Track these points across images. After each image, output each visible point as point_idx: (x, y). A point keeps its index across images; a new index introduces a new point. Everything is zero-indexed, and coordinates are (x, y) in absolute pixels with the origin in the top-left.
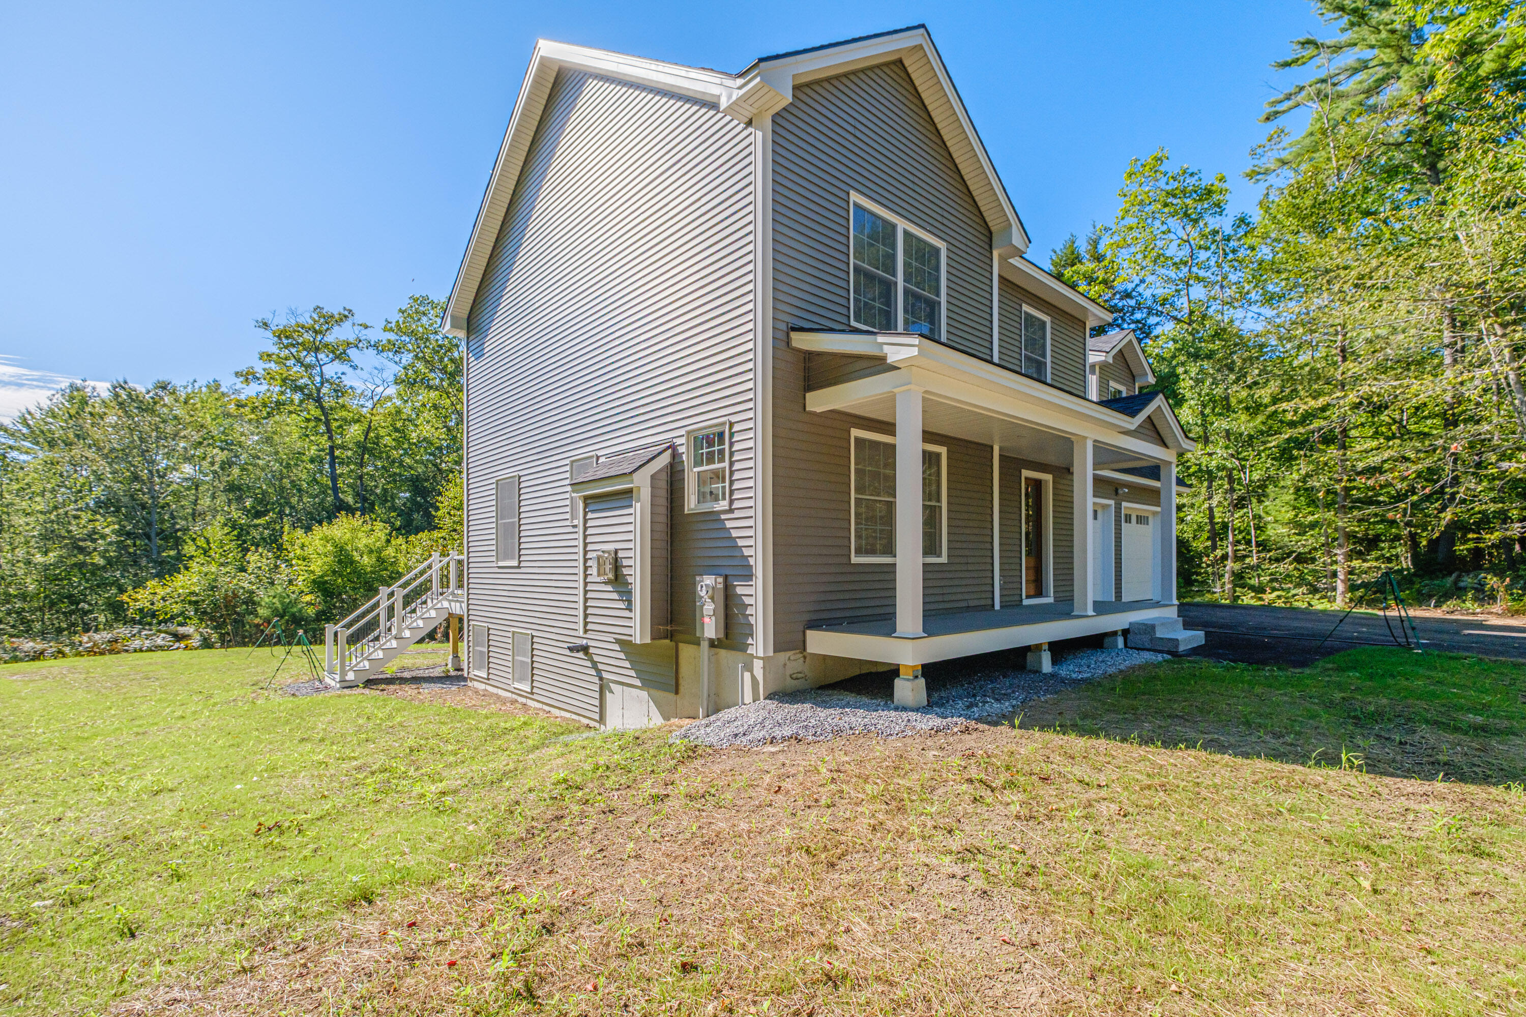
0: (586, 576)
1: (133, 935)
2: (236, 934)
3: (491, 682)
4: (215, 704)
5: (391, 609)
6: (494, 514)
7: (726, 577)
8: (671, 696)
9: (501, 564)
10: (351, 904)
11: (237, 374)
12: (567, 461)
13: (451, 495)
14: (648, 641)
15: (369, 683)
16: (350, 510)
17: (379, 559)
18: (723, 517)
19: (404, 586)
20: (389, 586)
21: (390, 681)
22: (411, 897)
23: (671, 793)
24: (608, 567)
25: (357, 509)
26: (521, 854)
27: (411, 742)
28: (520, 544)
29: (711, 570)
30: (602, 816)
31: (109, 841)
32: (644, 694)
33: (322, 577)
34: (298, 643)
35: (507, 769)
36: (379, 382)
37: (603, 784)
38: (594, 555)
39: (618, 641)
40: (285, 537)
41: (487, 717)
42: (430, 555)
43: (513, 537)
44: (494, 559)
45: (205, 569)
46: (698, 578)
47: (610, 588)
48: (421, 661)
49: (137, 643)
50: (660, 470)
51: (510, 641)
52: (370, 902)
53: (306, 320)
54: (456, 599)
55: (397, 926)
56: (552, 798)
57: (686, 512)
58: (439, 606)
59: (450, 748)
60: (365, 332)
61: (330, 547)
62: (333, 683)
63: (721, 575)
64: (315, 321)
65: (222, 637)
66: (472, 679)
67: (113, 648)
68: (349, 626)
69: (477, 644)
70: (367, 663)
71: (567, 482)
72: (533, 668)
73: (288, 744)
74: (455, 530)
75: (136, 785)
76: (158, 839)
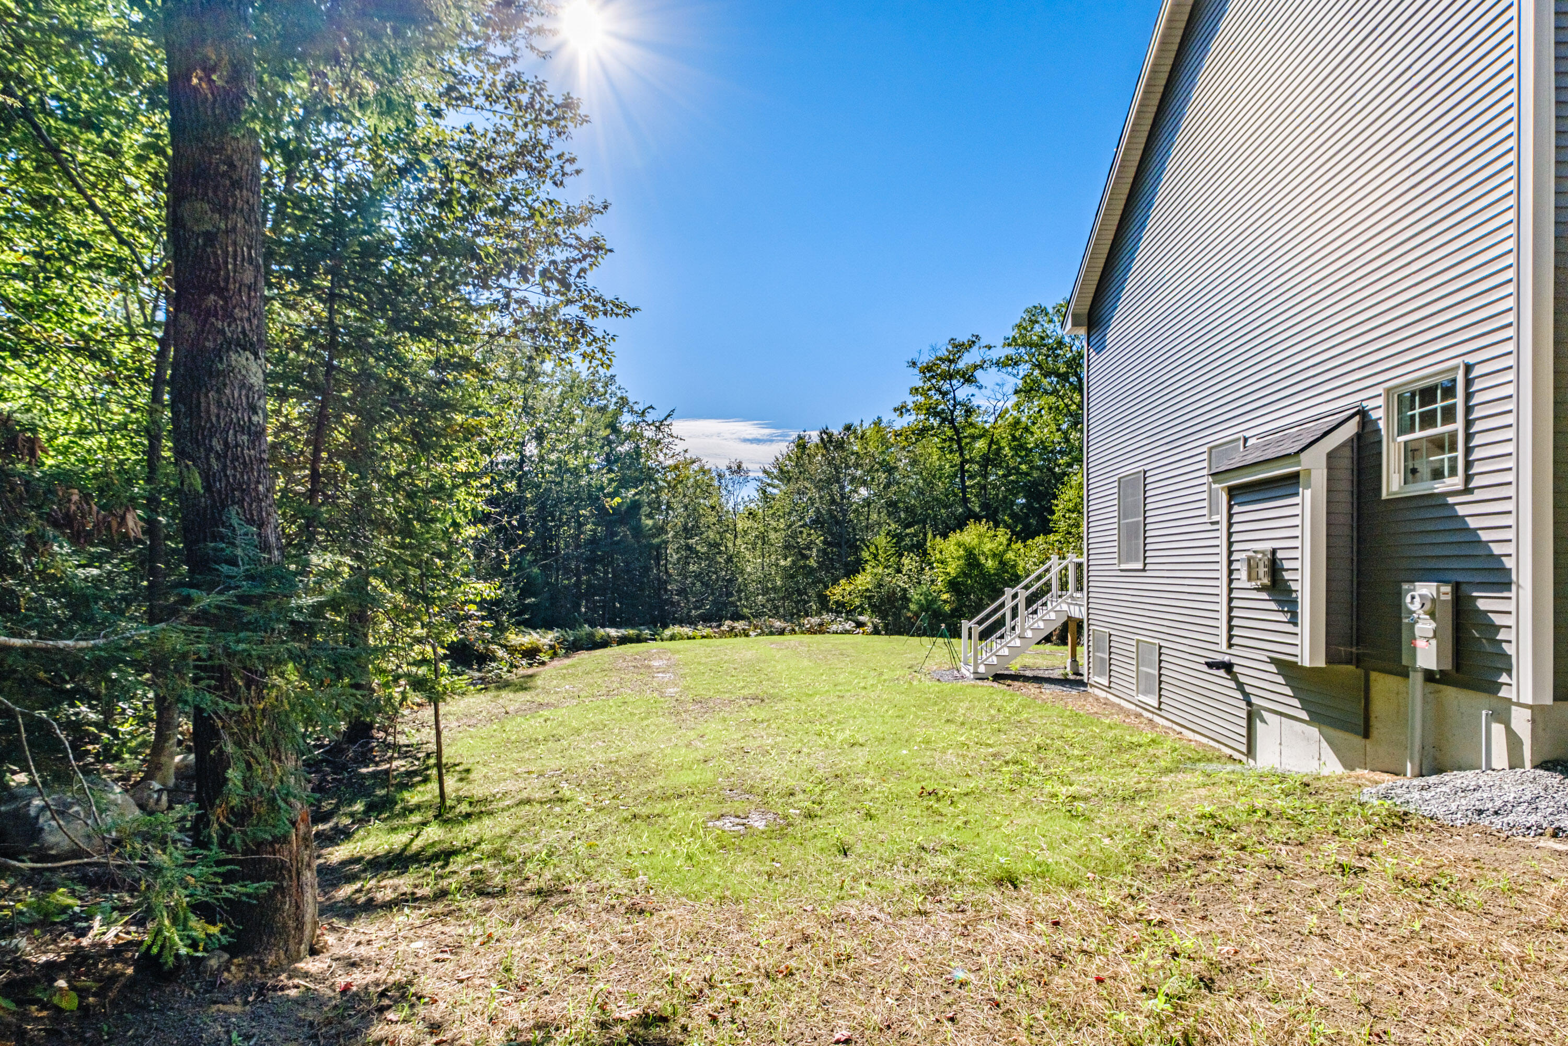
0: (1230, 581)
1: (846, 854)
2: (911, 879)
3: (1112, 691)
4: (885, 681)
5: (1015, 610)
6: (1116, 514)
7: (1457, 587)
8: (1357, 740)
9: (1123, 567)
10: (999, 882)
11: (895, 410)
12: (1205, 448)
13: (1067, 498)
14: (1322, 664)
15: (998, 678)
16: (978, 519)
17: (1001, 562)
18: (1451, 500)
19: (1026, 588)
20: (1013, 587)
21: (1015, 677)
22: (1053, 894)
23: (1369, 867)
24: (1262, 570)
25: (983, 517)
26: (1168, 886)
27: (1038, 739)
28: (1145, 545)
29: (1426, 575)
30: (1266, 870)
31: (827, 775)
32: (1314, 731)
33: (955, 578)
34: (941, 636)
35: (1139, 787)
36: (999, 396)
37: (1263, 832)
38: (1244, 555)
39: (1273, 661)
40: (929, 544)
41: (1110, 727)
42: (1048, 558)
43: (1137, 538)
44: (1116, 561)
45: (875, 571)
46: (1405, 586)
47: (1264, 596)
48: (1042, 662)
49: (834, 627)
50: (1343, 445)
51: (1134, 649)
52: (1015, 887)
53: (943, 353)
54: (1074, 602)
55: (1043, 919)
56: (1196, 832)
57: (1384, 496)
58: (1058, 608)
59: (1076, 752)
60: (988, 352)
61: (962, 552)
62: (967, 674)
63: (1446, 582)
64: (950, 352)
65: (886, 626)
66: (1092, 686)
67: (821, 629)
68: (980, 623)
69: (1097, 649)
70: (995, 658)
71: (1205, 472)
72: (1160, 682)
73: (937, 723)
74: (1070, 533)
75: (840, 737)
76: (857, 781)
